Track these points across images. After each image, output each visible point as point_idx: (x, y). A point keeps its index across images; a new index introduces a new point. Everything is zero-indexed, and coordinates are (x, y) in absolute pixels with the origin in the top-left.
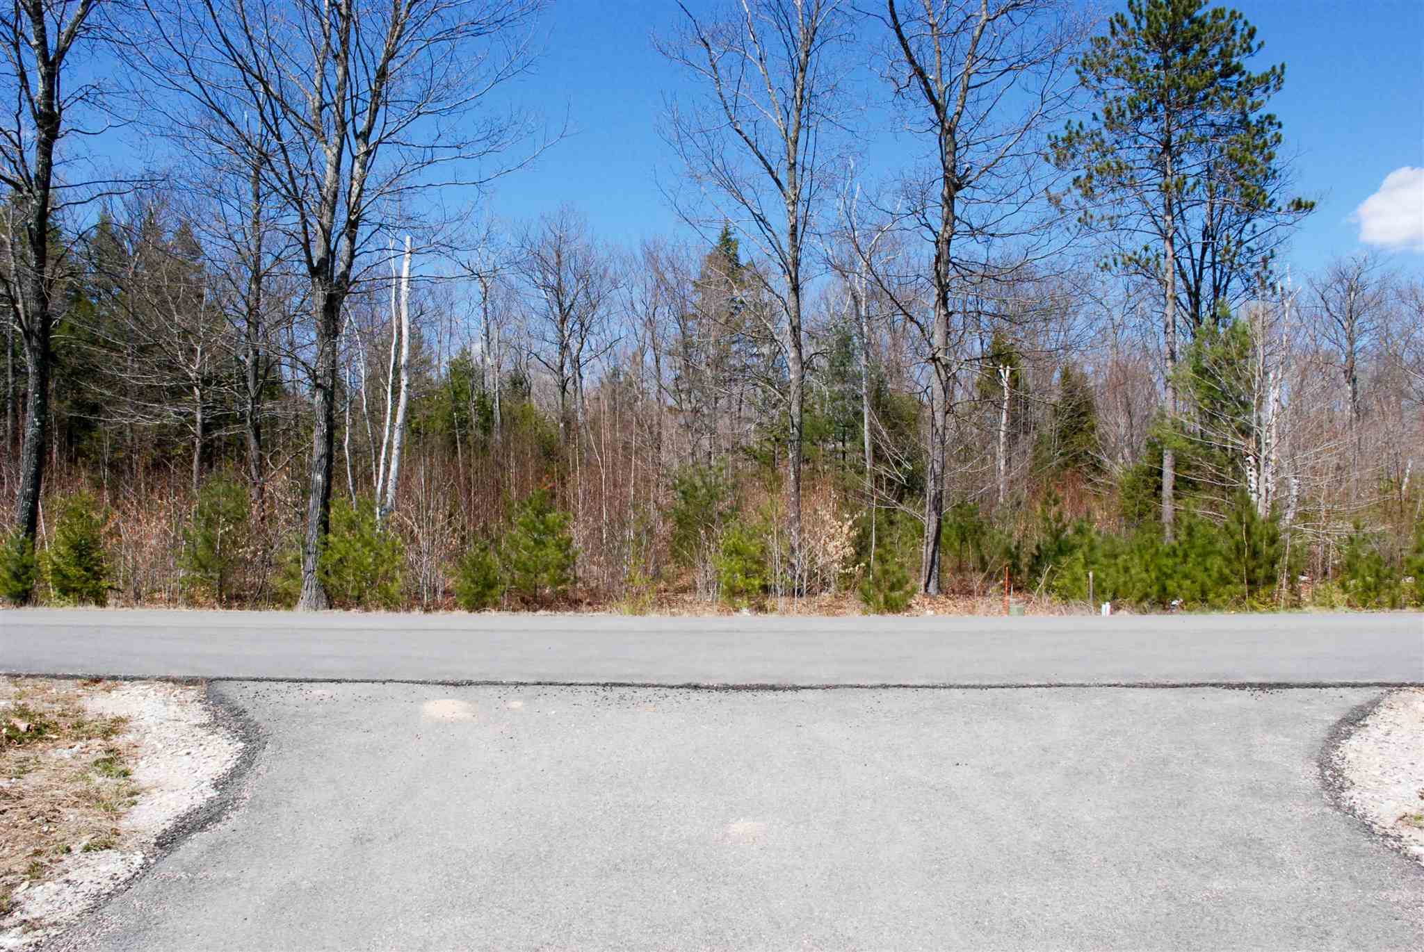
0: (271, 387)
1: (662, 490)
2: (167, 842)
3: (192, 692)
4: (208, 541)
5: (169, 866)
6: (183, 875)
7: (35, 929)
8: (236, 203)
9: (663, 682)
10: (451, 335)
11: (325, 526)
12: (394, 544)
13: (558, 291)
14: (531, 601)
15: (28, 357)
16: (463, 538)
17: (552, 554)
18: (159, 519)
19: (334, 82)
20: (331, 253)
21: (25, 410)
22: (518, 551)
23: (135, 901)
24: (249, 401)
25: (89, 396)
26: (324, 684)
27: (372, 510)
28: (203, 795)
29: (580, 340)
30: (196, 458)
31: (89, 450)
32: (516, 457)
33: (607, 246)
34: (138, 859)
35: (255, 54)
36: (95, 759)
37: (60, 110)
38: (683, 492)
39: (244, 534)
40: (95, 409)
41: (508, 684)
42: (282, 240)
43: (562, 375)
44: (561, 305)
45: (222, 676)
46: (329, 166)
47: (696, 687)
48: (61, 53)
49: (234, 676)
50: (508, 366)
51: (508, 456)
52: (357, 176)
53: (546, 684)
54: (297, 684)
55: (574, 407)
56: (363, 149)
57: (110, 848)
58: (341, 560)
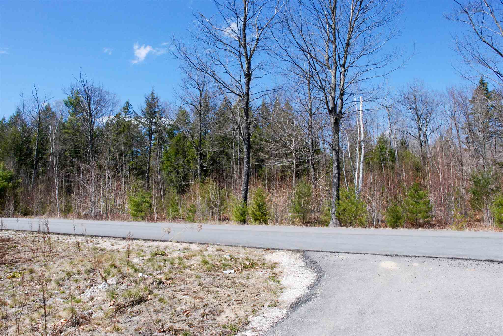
0: (317, 151)
1: (465, 182)
2: (294, 306)
3: (298, 255)
4: (299, 203)
5: (295, 315)
6: (300, 319)
7: (255, 331)
8: (303, 93)
9: (477, 258)
10: (378, 129)
11: (338, 198)
12: (363, 203)
13: (416, 109)
14: (415, 224)
15: (244, 146)
16: (387, 201)
17: (423, 207)
18: (283, 196)
19: (332, 50)
20: (335, 105)
21: (244, 163)
22: (408, 205)
23: (285, 326)
24: (311, 156)
25: (261, 157)
26: (343, 254)
27: (354, 191)
28: (304, 291)
29: (426, 126)
30: (294, 175)
31: (261, 174)
32: (406, 172)
33: (433, 91)
34: (285, 312)
35: (307, 46)
36: (269, 276)
37: (251, 72)
38: (474, 182)
39: (311, 201)
40: (263, 161)
41: (411, 257)
42: (318, 102)
43: (420, 140)
44: (417, 115)
45: (308, 249)
46: (332, 77)
47: (492, 261)
48: (251, 56)
49: (312, 250)
50: (399, 138)
51: (402, 171)
52: (342, 79)
53: (427, 257)
54: (333, 253)
55: (426, 151)
56: (343, 70)
57: (276, 307)
58: (344, 210)
